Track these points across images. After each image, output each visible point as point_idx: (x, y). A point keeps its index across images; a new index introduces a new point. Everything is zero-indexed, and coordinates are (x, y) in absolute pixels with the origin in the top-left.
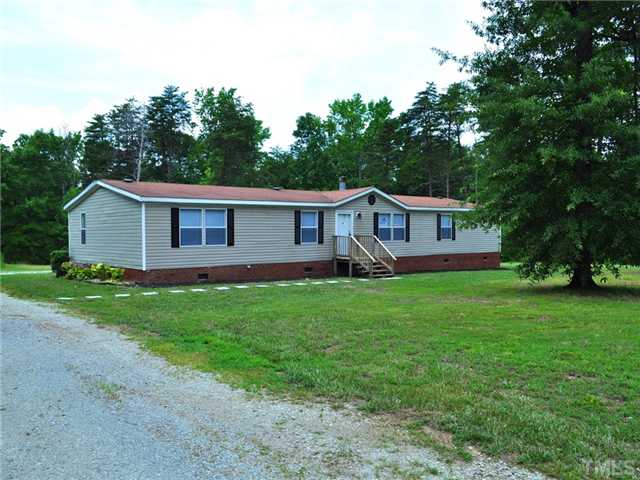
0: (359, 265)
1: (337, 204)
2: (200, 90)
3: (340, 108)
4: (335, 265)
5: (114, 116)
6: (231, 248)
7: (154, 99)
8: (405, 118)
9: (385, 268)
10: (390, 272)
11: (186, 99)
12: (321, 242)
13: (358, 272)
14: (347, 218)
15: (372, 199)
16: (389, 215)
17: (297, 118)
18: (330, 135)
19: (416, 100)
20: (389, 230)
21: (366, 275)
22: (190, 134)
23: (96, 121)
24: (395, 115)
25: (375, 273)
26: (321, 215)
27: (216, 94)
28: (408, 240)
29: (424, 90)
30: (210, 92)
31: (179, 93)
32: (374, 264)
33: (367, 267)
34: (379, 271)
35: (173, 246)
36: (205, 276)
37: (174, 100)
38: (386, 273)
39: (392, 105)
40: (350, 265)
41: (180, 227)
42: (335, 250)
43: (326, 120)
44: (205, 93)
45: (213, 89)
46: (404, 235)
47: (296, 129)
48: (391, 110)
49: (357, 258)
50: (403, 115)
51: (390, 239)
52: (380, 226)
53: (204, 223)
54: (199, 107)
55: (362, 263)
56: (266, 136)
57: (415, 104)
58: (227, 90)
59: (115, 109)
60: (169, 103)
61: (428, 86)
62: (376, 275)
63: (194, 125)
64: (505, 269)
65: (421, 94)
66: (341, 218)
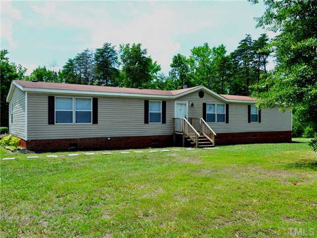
0: (189, 138)
1: (176, 97)
2: (122, 45)
3: (197, 52)
4: (174, 138)
5: (78, 59)
6: (95, 126)
7: (98, 50)
8: (234, 55)
9: (208, 141)
10: (212, 144)
11: (115, 49)
12: (164, 122)
13: (188, 144)
14: (183, 107)
15: (201, 94)
16: (214, 105)
17: (173, 57)
18: (191, 66)
19: (240, 45)
20: (214, 114)
21: (193, 146)
22: (117, 68)
23: (69, 62)
24: (228, 54)
25: (199, 144)
26: (164, 104)
27: (131, 47)
28: (227, 122)
29: (245, 39)
30: (127, 46)
31: (111, 46)
32: (200, 138)
33: (194, 140)
34: (203, 143)
35: (49, 123)
36: (75, 145)
37: (109, 50)
38: (209, 144)
39: (226, 49)
40: (184, 138)
41: (55, 110)
42: (174, 128)
43: (189, 58)
44: (125, 46)
45: (129, 44)
46: (225, 118)
47: (172, 63)
48: (225, 52)
49: (188, 134)
50: (232, 54)
51: (214, 121)
52: (208, 112)
53: (75, 107)
54: (122, 54)
55: (191, 137)
56: (158, 69)
57: (239, 47)
58: (136, 45)
59: (78, 55)
60: (106, 52)
61: (247, 36)
62: (200, 146)
63: (120, 64)
64: (294, 142)
65: (242, 41)
66: (179, 106)
